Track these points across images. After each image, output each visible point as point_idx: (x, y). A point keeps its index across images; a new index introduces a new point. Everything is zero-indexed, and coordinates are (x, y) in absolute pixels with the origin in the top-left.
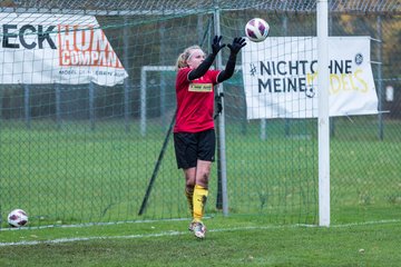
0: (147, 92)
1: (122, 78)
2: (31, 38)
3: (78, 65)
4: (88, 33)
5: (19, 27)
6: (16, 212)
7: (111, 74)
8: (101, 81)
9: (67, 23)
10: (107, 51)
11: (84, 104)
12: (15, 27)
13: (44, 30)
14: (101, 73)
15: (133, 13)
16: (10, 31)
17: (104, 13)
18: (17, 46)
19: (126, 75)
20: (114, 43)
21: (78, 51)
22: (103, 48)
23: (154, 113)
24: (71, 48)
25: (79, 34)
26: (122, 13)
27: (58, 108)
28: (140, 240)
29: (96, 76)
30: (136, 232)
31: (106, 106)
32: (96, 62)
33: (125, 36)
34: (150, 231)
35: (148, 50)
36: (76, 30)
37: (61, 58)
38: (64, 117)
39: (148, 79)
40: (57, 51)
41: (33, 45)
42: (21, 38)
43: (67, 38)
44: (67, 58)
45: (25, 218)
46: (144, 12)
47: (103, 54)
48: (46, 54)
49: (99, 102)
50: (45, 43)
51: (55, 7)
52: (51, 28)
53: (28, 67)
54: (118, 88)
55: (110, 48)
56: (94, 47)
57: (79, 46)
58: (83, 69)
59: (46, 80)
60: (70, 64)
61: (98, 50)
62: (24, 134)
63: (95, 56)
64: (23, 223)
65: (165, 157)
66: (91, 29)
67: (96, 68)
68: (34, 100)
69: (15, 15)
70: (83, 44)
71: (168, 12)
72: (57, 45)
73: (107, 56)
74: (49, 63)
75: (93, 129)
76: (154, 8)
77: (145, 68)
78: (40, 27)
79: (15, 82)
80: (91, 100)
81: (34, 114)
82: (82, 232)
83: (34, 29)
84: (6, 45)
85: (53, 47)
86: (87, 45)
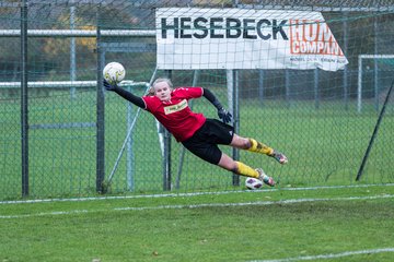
0: (363, 76)
1: (343, 64)
2: (267, 31)
3: (306, 53)
4: (315, 26)
5: (257, 21)
7: (334, 61)
8: (326, 67)
9: (297, 18)
10: (330, 42)
11: (310, 86)
12: (253, 21)
13: (278, 24)
15: (353, 9)
16: (249, 24)
17: (328, 9)
18: (255, 37)
19: (347, 62)
20: (337, 36)
22: (327, 39)
23: (369, 95)
24: (301, 39)
25: (307, 27)
26: (344, 9)
27: (288, 89)
28: (358, 201)
29: (320, 63)
30: (354, 194)
31: (328, 88)
32: (321, 51)
33: (345, 30)
34: (366, 194)
35: (365, 41)
36: (305, 23)
38: (294, 97)
39: (364, 66)
40: (289, 41)
41: (269, 36)
42: (259, 30)
44: (297, 47)
46: (363, 9)
47: (328, 44)
48: (279, 44)
49: (322, 85)
50: (279, 34)
51: (287, 4)
52: (284, 22)
54: (340, 72)
55: (334, 39)
56: (320, 38)
57: (307, 38)
58: (310, 56)
59: (279, 66)
60: (300, 53)
61: (323, 41)
62: (260, 111)
64: (258, 186)
65: (378, 131)
66: (317, 22)
67: (321, 56)
69: (253, 11)
70: (311, 35)
71: (383, 9)
72: (289, 36)
73: (331, 46)
74: (281, 51)
75: (317, 107)
76: (371, 5)
77: (363, 56)
78: (275, 22)
79: (253, 67)
81: (268, 94)
82: (309, 194)
83: (269, 23)
84: (246, 36)
85: (285, 37)
86: (314, 37)
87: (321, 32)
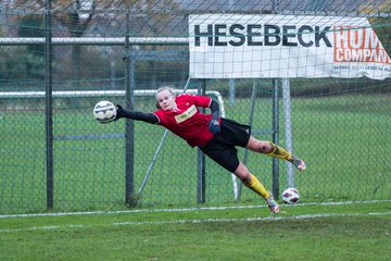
3: (351, 61)
4: (360, 32)
5: (298, 28)
7: (382, 69)
10: (377, 49)
16: (290, 31)
18: (295, 45)
21: (351, 48)
22: (374, 45)
24: (346, 45)
25: (352, 33)
32: (368, 58)
36: (349, 29)
44: (341, 55)
47: (374, 51)
55: (381, 47)
56: (367, 45)
57: (353, 44)
58: (356, 64)
60: (344, 61)
61: (370, 48)
64: (295, 200)
66: (363, 28)
70: (356, 42)
72: (332, 43)
73: (378, 53)
74: (321, 58)
78: (317, 28)
83: (311, 30)
84: (285, 43)
86: (360, 43)
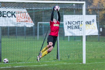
0: (39, 29)
1: (33, 25)
2: (9, 15)
4: (24, 14)
5: (7, 12)
6: (6, 59)
7: (30, 24)
8: (27, 26)
9: (19, 11)
10: (29, 18)
11: (23, 32)
12: (5, 12)
13: (13, 13)
14: (27, 24)
15: (36, 8)
17: (28, 8)
18: (6, 17)
19: (34, 24)
20: (31, 16)
22: (28, 17)
23: (41, 34)
24: (20, 17)
25: (22, 14)
26: (33, 8)
27: (16, 33)
28: (37, 67)
29: (26, 25)
30: (36, 64)
31: (29, 32)
32: (26, 21)
33: (34, 14)
34: (40, 64)
35: (39, 18)
36: (21, 13)
37: (17, 20)
38: (18, 35)
39: (39, 26)
40: (16, 18)
41: (10, 17)
42: (7, 15)
43: (19, 15)
44: (19, 20)
45: (8, 61)
46: (39, 8)
47: (28, 19)
48: (13, 19)
49: (27, 31)
50: (13, 16)
51: (16, 7)
52: (15, 12)
53: (9, 22)
54: (32, 28)
55: (30, 17)
56: (26, 17)
57: (22, 17)
58: (23, 23)
59: (13, 26)
60: (20, 22)
61: (27, 18)
62: (8, 39)
63: (26, 19)
64: (7, 62)
65: (44, 45)
66: (25, 12)
67: (26, 23)
68: (10, 31)
69: (5, 9)
70: (23, 16)
71: (45, 8)
72: (16, 16)
73: (29, 20)
74: (14, 21)
75: (25, 38)
76: (41, 7)
77: (39, 23)
78: (12, 12)
79: (6, 26)
80: (25, 31)
81: (10, 34)
82: (22, 65)
83: (10, 13)
84: (3, 16)
85: (15, 17)
86: (24, 17)
87: (26, 15)
